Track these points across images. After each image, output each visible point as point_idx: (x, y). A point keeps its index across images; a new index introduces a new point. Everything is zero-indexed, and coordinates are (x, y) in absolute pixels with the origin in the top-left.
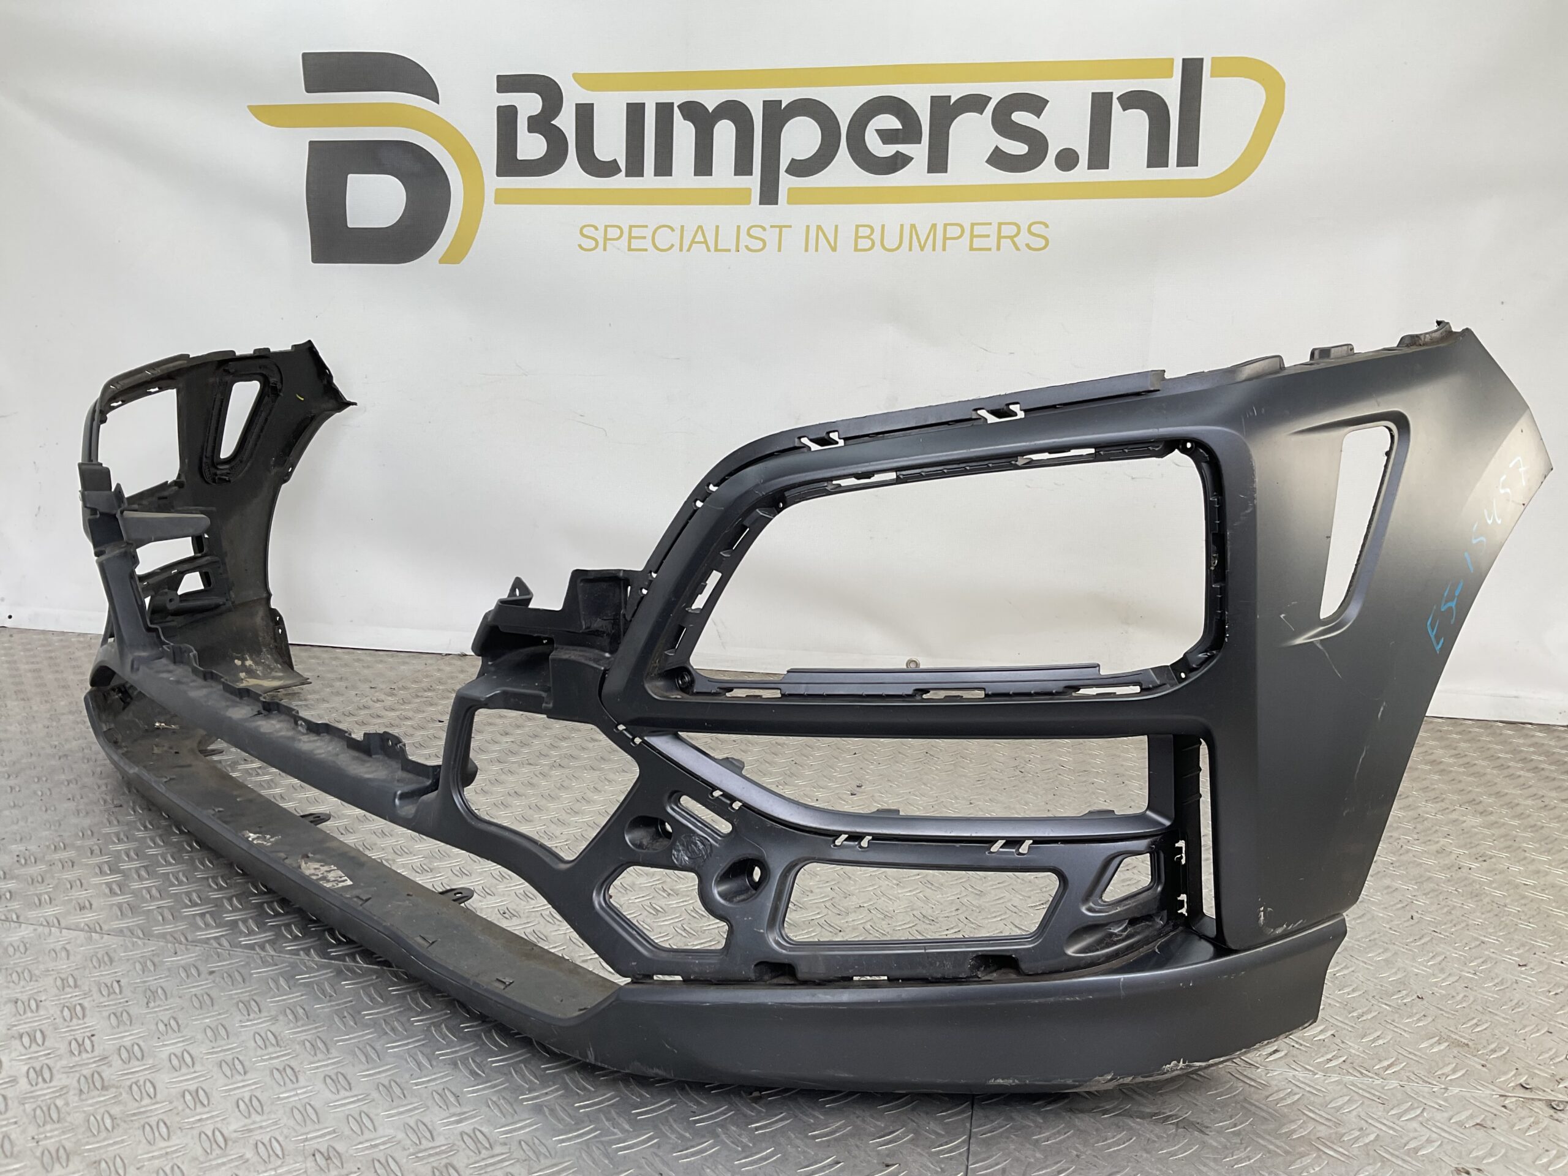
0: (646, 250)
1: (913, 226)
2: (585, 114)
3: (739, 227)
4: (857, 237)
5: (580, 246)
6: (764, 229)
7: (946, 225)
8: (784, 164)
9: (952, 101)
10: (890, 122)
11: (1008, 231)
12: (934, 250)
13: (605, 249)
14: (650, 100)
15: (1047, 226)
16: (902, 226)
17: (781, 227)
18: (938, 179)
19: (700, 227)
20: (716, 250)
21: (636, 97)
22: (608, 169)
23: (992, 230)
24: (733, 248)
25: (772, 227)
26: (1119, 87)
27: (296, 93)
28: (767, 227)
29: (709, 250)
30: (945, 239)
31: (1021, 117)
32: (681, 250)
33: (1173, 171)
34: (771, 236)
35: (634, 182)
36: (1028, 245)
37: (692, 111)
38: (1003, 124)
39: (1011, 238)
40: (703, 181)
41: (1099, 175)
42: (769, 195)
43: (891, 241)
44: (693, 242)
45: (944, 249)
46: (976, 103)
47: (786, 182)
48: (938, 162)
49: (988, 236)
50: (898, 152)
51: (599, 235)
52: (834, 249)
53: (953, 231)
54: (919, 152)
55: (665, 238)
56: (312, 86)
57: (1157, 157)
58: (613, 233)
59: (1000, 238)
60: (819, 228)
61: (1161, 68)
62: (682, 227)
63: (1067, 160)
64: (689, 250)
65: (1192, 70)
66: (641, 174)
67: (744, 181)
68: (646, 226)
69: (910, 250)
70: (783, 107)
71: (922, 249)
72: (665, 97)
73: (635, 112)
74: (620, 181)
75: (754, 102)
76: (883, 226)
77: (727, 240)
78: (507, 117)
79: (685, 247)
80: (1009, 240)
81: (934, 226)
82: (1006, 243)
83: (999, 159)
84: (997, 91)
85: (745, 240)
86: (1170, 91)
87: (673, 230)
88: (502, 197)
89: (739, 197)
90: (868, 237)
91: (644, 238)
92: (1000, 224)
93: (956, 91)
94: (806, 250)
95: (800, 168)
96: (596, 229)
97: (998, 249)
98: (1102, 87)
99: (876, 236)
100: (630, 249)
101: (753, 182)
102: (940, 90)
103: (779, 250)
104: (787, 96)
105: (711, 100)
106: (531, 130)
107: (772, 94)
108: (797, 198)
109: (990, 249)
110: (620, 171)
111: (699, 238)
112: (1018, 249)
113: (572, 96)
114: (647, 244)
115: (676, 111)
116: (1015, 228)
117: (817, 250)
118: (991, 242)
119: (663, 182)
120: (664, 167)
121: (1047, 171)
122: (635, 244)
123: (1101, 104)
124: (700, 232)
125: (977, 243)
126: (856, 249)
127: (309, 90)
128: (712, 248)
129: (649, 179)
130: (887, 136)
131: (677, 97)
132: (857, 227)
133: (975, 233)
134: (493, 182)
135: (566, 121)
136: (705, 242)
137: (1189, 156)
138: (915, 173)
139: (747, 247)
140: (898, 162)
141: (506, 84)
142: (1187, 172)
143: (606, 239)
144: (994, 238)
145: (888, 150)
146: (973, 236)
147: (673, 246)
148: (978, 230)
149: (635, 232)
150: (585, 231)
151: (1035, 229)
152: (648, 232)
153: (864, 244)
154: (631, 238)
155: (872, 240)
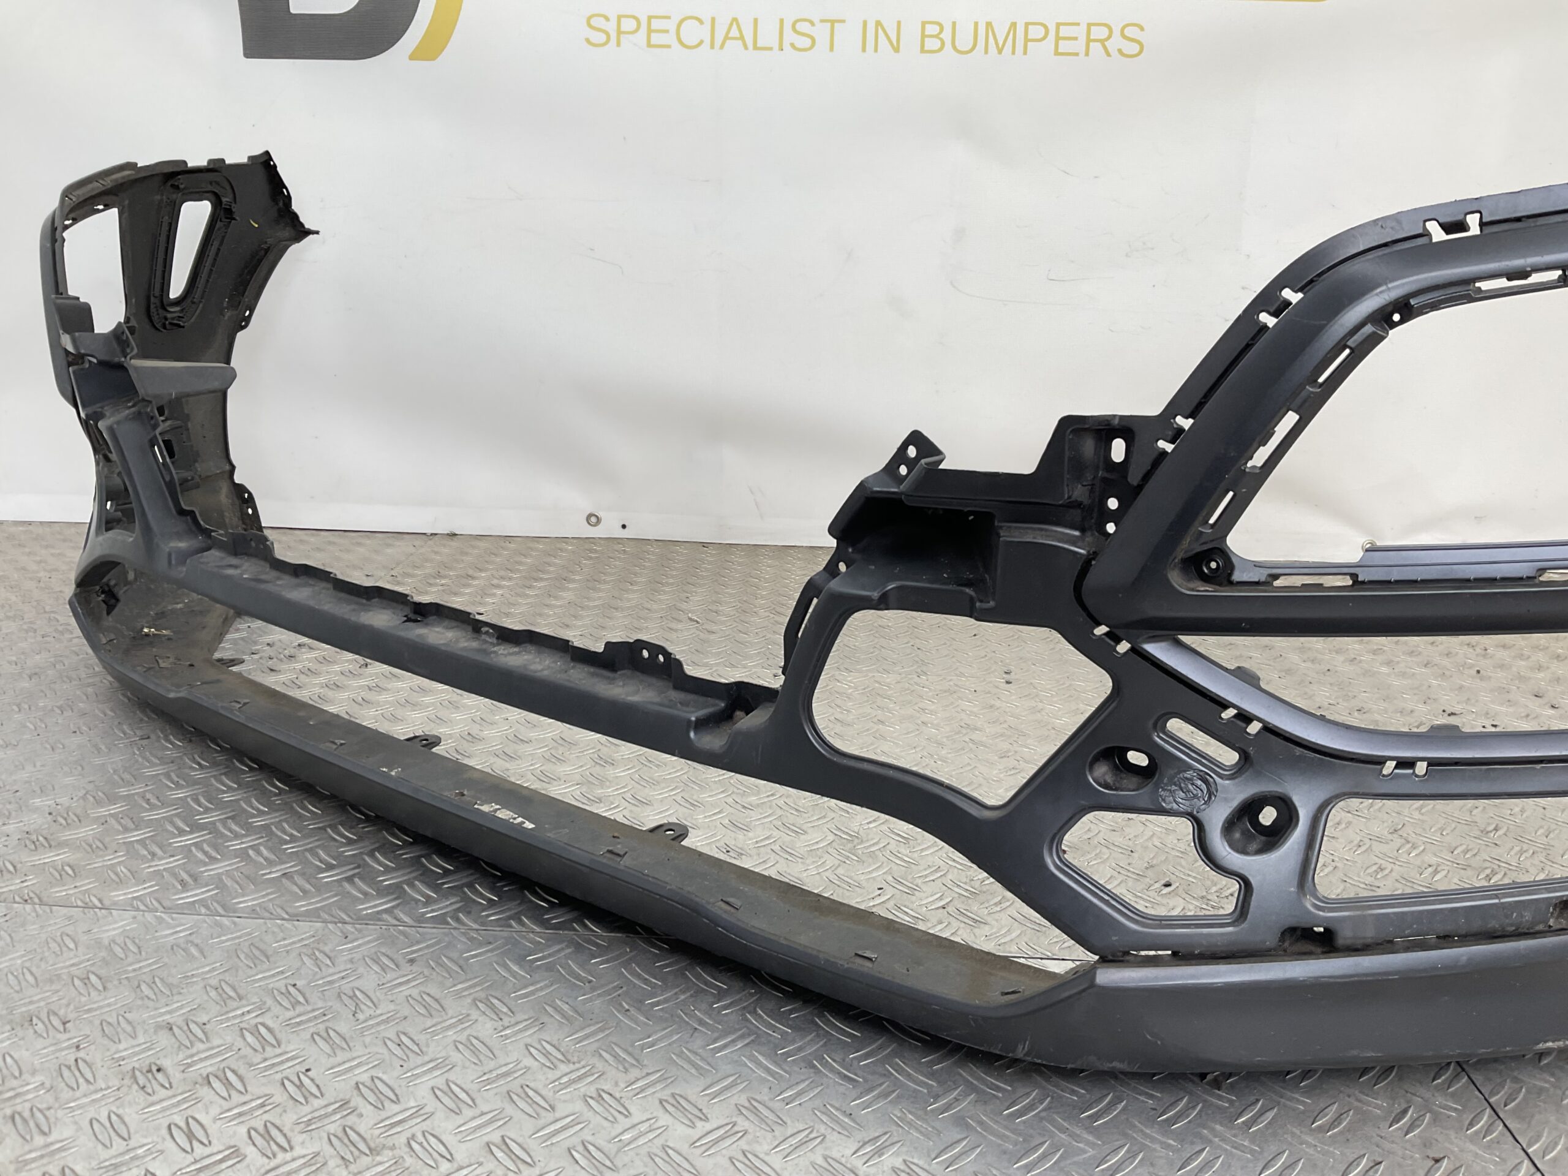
0: (669, 47)
1: (989, 25)
3: (782, 21)
4: (924, 36)
5: (588, 40)
6: (812, 24)
7: (1027, 24)
11: (1099, 33)
12: (1013, 53)
13: (618, 44)
15: (1142, 29)
16: (976, 24)
17: (833, 22)
19: (735, 20)
20: (756, 48)
23: (1081, 32)
24: (776, 46)
25: (822, 21)
28: (816, 21)
29: (746, 48)
30: (1027, 40)
32: (712, 47)
34: (821, 33)
36: (1120, 51)
39: (1102, 42)
43: (964, 40)
44: (727, 38)
45: (1025, 53)
49: (1076, 39)
51: (611, 27)
52: (897, 50)
53: (1036, 32)
55: (692, 32)
58: (628, 25)
59: (1089, 41)
60: (878, 24)
62: (713, 19)
64: (722, 47)
68: (669, 18)
69: (986, 52)
71: (1000, 51)
76: (954, 24)
77: (768, 36)
79: (718, 43)
80: (1098, 44)
81: (1014, 25)
82: (1095, 47)
85: (789, 36)
87: (701, 22)
90: (936, 36)
91: (667, 31)
92: (1089, 25)
94: (864, 50)
96: (607, 19)
97: (1087, 54)
99: (946, 35)
100: (649, 45)
103: (832, 49)
109: (1077, 54)
111: (734, 32)
112: (1109, 55)
114: (670, 39)
116: (1106, 30)
117: (876, 50)
118: (1079, 46)
122: (656, 39)
124: (735, 26)
125: (1064, 46)
126: (923, 50)
128: (750, 45)
132: (924, 24)
133: (1061, 35)
136: (742, 38)
139: (792, 45)
143: (619, 32)
144: (1082, 41)
146: (1058, 38)
147: (702, 42)
148: (1064, 31)
149: (656, 24)
150: (593, 22)
151: (1129, 32)
152: (671, 25)
153: (932, 44)
154: (650, 31)
155: (941, 40)
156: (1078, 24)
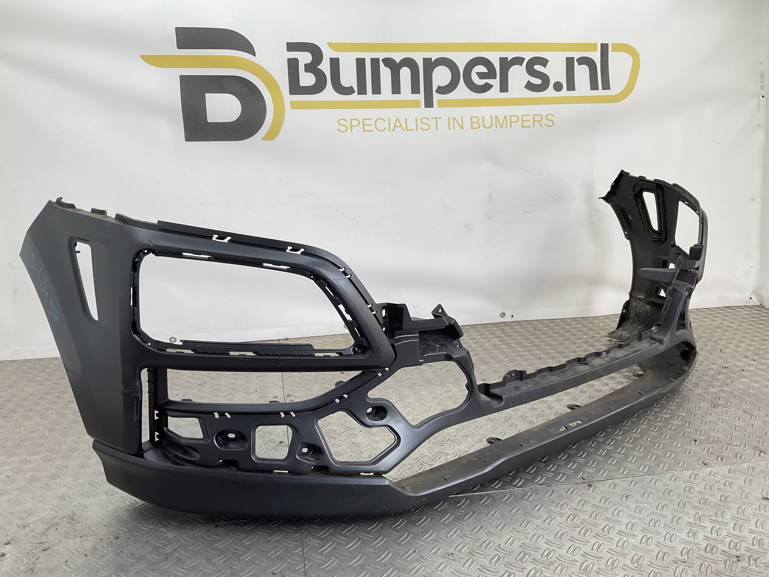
0: (372, 131)
1: (496, 117)
2: (335, 63)
3: (416, 119)
4: (472, 122)
5: (338, 130)
6: (429, 120)
7: (511, 116)
8: (435, 88)
9: (509, 60)
10: (482, 69)
11: (538, 118)
12: (507, 127)
13: (351, 131)
14: (368, 57)
15: (553, 116)
16: (491, 117)
17: (436, 118)
18: (504, 95)
19: (398, 119)
20: (407, 130)
21: (361, 55)
22: (349, 91)
23: (531, 118)
24: (415, 129)
25: (432, 118)
26: (577, 55)
27: (172, 49)
28: (430, 118)
29: (403, 130)
30: (511, 122)
31: (538, 68)
32: (390, 130)
33: (601, 92)
34: (432, 123)
35: (362, 97)
36: (546, 125)
37: (388, 62)
38: (531, 71)
39: (539, 121)
40: (396, 97)
41: (571, 93)
42: (429, 103)
43: (488, 124)
44: (395, 126)
45: (511, 127)
46: (518, 61)
47: (436, 97)
48: (504, 88)
49: (529, 121)
50: (486, 83)
51: (348, 124)
52: (462, 128)
53: (515, 119)
54: (496, 83)
55: (381, 125)
56: (181, 45)
57: (594, 86)
58: (355, 123)
59: (534, 121)
60: (454, 118)
61: (591, 47)
62: (389, 119)
63: (558, 87)
64: (393, 130)
65: (604, 48)
66: (365, 93)
67: (416, 97)
68: (371, 119)
69: (496, 128)
70: (432, 61)
71: (501, 127)
72: (375, 55)
73: (360, 63)
74: (355, 97)
75: (419, 58)
76: (483, 117)
77: (411, 125)
78: (293, 64)
79: (392, 129)
80: (538, 122)
81: (506, 116)
82: (537, 124)
83: (530, 86)
84: (528, 56)
86: (596, 57)
87: (385, 121)
88: (294, 105)
89: (414, 104)
90: (477, 122)
92: (534, 115)
93: (510, 55)
94: (449, 129)
95: (442, 90)
96: (346, 121)
97: (534, 126)
98: (570, 54)
99: (481, 122)
100: (364, 131)
101: (421, 97)
102: (504, 55)
103: (437, 129)
104: (434, 56)
105: (398, 57)
106: (307, 70)
107: (427, 55)
108: (442, 104)
109: (530, 127)
110: (355, 92)
112: (541, 126)
113: (328, 54)
114: (373, 128)
115: (381, 63)
117: (454, 129)
118: (531, 123)
119: (377, 97)
120: (377, 90)
121: (550, 92)
122: (366, 128)
123: (570, 62)
125: (525, 124)
127: (179, 47)
128: (405, 129)
129: (370, 96)
130: (481, 76)
131: (381, 56)
132: (472, 117)
133: (524, 120)
134: (288, 98)
135: (325, 67)
136: (401, 126)
137: (606, 86)
138: (494, 93)
139: (421, 128)
140: (486, 88)
141: (292, 47)
142: (606, 92)
143: (351, 126)
144: (532, 121)
145: (481, 82)
146: (523, 121)
147: (385, 128)
148: (525, 118)
149: (366, 122)
150: (340, 122)
151: (549, 117)
152: (372, 122)
153: (475, 125)
154: (364, 125)
155: (479, 123)
156: (530, 115)
